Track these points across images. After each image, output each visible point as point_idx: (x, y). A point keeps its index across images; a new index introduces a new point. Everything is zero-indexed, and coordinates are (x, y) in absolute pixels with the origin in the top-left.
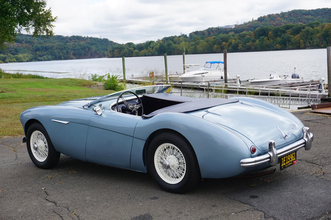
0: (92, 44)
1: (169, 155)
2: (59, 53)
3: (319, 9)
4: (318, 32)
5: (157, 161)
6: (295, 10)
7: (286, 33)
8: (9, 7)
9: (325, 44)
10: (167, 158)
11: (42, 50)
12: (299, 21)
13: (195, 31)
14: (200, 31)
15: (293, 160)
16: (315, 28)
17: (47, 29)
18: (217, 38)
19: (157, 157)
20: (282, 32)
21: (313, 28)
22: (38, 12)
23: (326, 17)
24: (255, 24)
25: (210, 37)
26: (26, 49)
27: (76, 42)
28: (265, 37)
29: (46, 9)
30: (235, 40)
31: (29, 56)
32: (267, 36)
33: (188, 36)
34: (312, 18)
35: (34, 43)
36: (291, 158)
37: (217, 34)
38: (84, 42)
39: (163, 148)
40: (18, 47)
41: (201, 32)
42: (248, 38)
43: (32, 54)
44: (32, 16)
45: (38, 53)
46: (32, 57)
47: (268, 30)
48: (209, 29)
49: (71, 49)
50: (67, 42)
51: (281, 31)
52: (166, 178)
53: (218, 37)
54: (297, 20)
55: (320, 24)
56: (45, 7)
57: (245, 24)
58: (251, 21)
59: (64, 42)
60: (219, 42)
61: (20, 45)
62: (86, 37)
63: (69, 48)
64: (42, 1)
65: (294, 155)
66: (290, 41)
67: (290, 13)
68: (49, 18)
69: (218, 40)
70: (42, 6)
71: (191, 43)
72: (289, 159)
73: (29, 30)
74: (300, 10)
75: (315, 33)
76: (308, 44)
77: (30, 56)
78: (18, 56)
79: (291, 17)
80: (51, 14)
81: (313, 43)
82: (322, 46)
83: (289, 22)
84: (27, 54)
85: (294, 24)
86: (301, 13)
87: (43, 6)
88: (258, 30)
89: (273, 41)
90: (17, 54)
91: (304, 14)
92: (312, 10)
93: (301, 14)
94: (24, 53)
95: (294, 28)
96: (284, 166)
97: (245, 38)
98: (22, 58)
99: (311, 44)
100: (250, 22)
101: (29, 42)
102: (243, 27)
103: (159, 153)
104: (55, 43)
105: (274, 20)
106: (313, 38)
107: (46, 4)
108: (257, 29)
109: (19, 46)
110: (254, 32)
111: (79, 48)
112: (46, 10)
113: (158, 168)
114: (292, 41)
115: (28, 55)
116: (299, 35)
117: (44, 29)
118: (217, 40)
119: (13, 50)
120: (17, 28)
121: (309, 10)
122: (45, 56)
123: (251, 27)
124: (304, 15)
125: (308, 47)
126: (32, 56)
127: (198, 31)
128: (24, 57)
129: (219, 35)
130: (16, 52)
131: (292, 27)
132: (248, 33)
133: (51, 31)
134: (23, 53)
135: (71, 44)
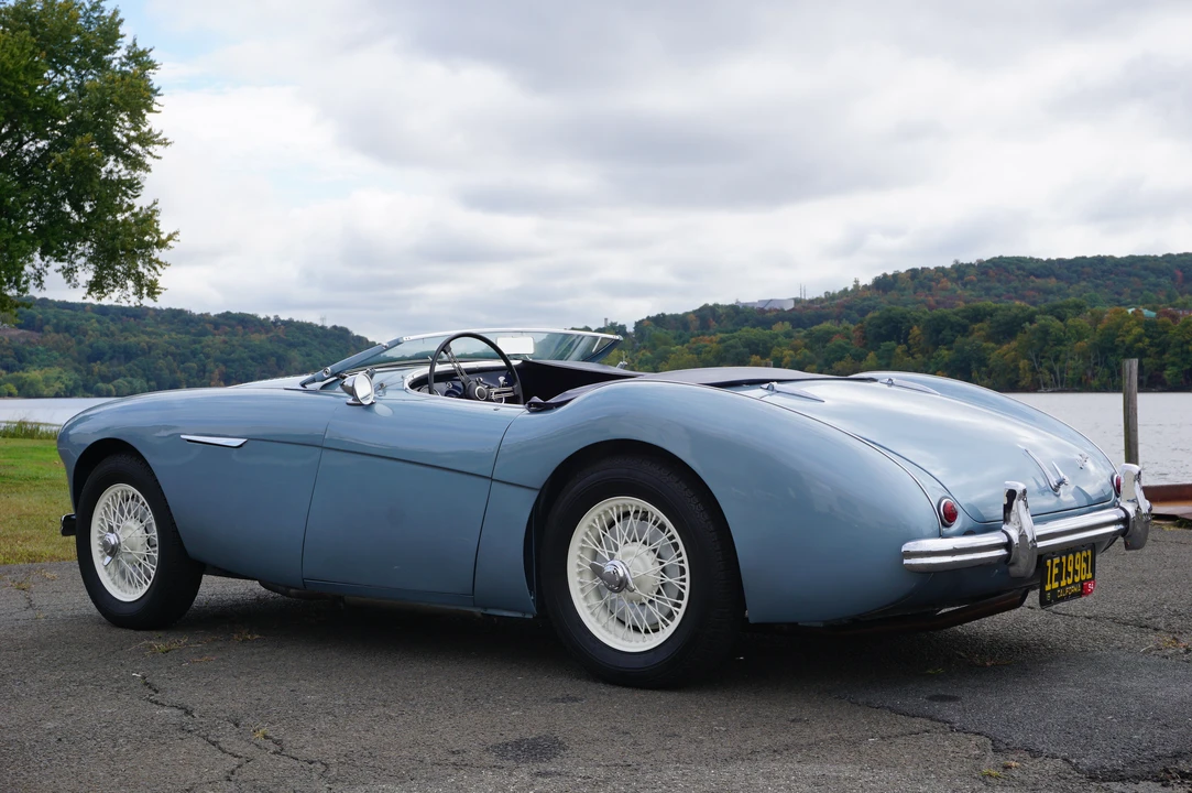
0: (291, 345)
1: (626, 542)
2: (172, 372)
3: (1084, 258)
4: (1080, 336)
5: (577, 570)
6: (1001, 257)
7: (971, 333)
8: (10, 190)
9: (1105, 379)
10: (619, 555)
11: (111, 358)
12: (1014, 295)
13: (654, 314)
14: (671, 316)
15: (1083, 578)
16: (1070, 322)
17: (138, 273)
18: (731, 341)
19: (579, 553)
20: (959, 332)
21: (1062, 320)
22: (111, 213)
23: (1106, 287)
24: (865, 300)
25: (706, 337)
26: (56, 354)
27: (235, 336)
28: (899, 343)
29: (141, 202)
30: (795, 349)
31: (64, 377)
32: (906, 342)
33: (630, 329)
34: (1060, 289)
35: (85, 333)
36: (1077, 567)
37: (731, 328)
38: (263, 337)
39: (603, 517)
40: (29, 343)
41: (675, 317)
42: (840, 346)
43: (76, 370)
44: (87, 227)
45: (97, 367)
46: (75, 382)
47: (909, 322)
48: (706, 307)
49: (216, 360)
50: (204, 333)
51: (951, 329)
52: (610, 632)
53: (734, 337)
54: (1008, 292)
55: (1088, 308)
56: (135, 197)
57: (830, 297)
58: (850, 288)
59: (195, 335)
60: (737, 354)
61: (35, 336)
62: (272, 318)
63: (208, 356)
64: (129, 177)
65: (1086, 560)
66: (982, 362)
67: (986, 267)
68: (150, 235)
69: (736, 348)
70: (126, 194)
71: (640, 355)
72: (1070, 569)
73: (75, 274)
74: (1019, 260)
75: (1069, 339)
76: (1047, 377)
77: (70, 377)
78: (25, 375)
79: (988, 281)
80: (156, 221)
81: (1062, 372)
82: (1095, 383)
83: (981, 296)
84: (58, 369)
85: (998, 305)
86: (1024, 270)
87: (130, 192)
88: (874, 318)
89: (925, 360)
90: (23, 369)
91: (1032, 274)
92: (1061, 261)
93: (1020, 272)
94: (48, 366)
95: (998, 318)
96: (1053, 591)
97: (828, 345)
98: (38, 382)
99: (1054, 373)
100: (846, 290)
101: (67, 329)
102: (823, 308)
103: (587, 535)
104: (161, 335)
105: (930, 290)
106: (1062, 356)
107: (141, 188)
108: (870, 315)
109: (32, 340)
110: (861, 327)
111: (245, 355)
112: (141, 208)
113: (582, 596)
114: (991, 363)
115: (61, 373)
116: (1014, 344)
117: (128, 275)
118: (732, 347)
119: (8, 352)
120: (33, 266)
121: (1049, 261)
122: (120, 380)
123: (850, 308)
124: (1032, 278)
125: (1045, 385)
126: (76, 376)
127: (667, 314)
128: (47, 381)
129: (739, 332)
130: (20, 361)
131: (991, 315)
132: (841, 328)
133: (151, 281)
134: (45, 366)
135: (216, 341)
